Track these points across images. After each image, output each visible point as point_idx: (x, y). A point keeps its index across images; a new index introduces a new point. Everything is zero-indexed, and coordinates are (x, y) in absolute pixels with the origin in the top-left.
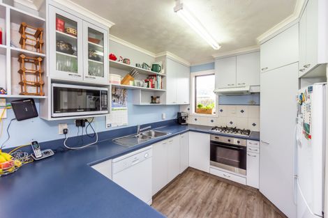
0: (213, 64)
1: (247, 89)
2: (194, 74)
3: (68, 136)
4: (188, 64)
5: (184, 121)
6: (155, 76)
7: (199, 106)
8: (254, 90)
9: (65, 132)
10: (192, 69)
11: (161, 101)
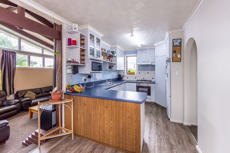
0: (136, 51)
1: (150, 63)
2: (126, 56)
3: (86, 82)
4: (124, 50)
5: (122, 78)
6: (113, 56)
7: (129, 71)
8: (153, 64)
9: (85, 80)
10: (125, 53)
11: (114, 68)
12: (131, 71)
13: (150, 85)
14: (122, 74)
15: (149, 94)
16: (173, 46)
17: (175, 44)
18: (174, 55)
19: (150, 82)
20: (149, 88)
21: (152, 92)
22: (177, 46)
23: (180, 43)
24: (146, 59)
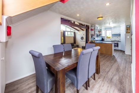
1: (118, 33)
5: (104, 40)
7: (107, 37)
10: (105, 29)
11: (101, 36)
12: (109, 37)
13: (118, 42)
14: (104, 38)
15: (118, 46)
16: (127, 28)
17: (127, 27)
18: (127, 31)
19: (119, 41)
20: (118, 44)
21: (119, 45)
22: (128, 27)
23: (130, 27)
24: (116, 32)
